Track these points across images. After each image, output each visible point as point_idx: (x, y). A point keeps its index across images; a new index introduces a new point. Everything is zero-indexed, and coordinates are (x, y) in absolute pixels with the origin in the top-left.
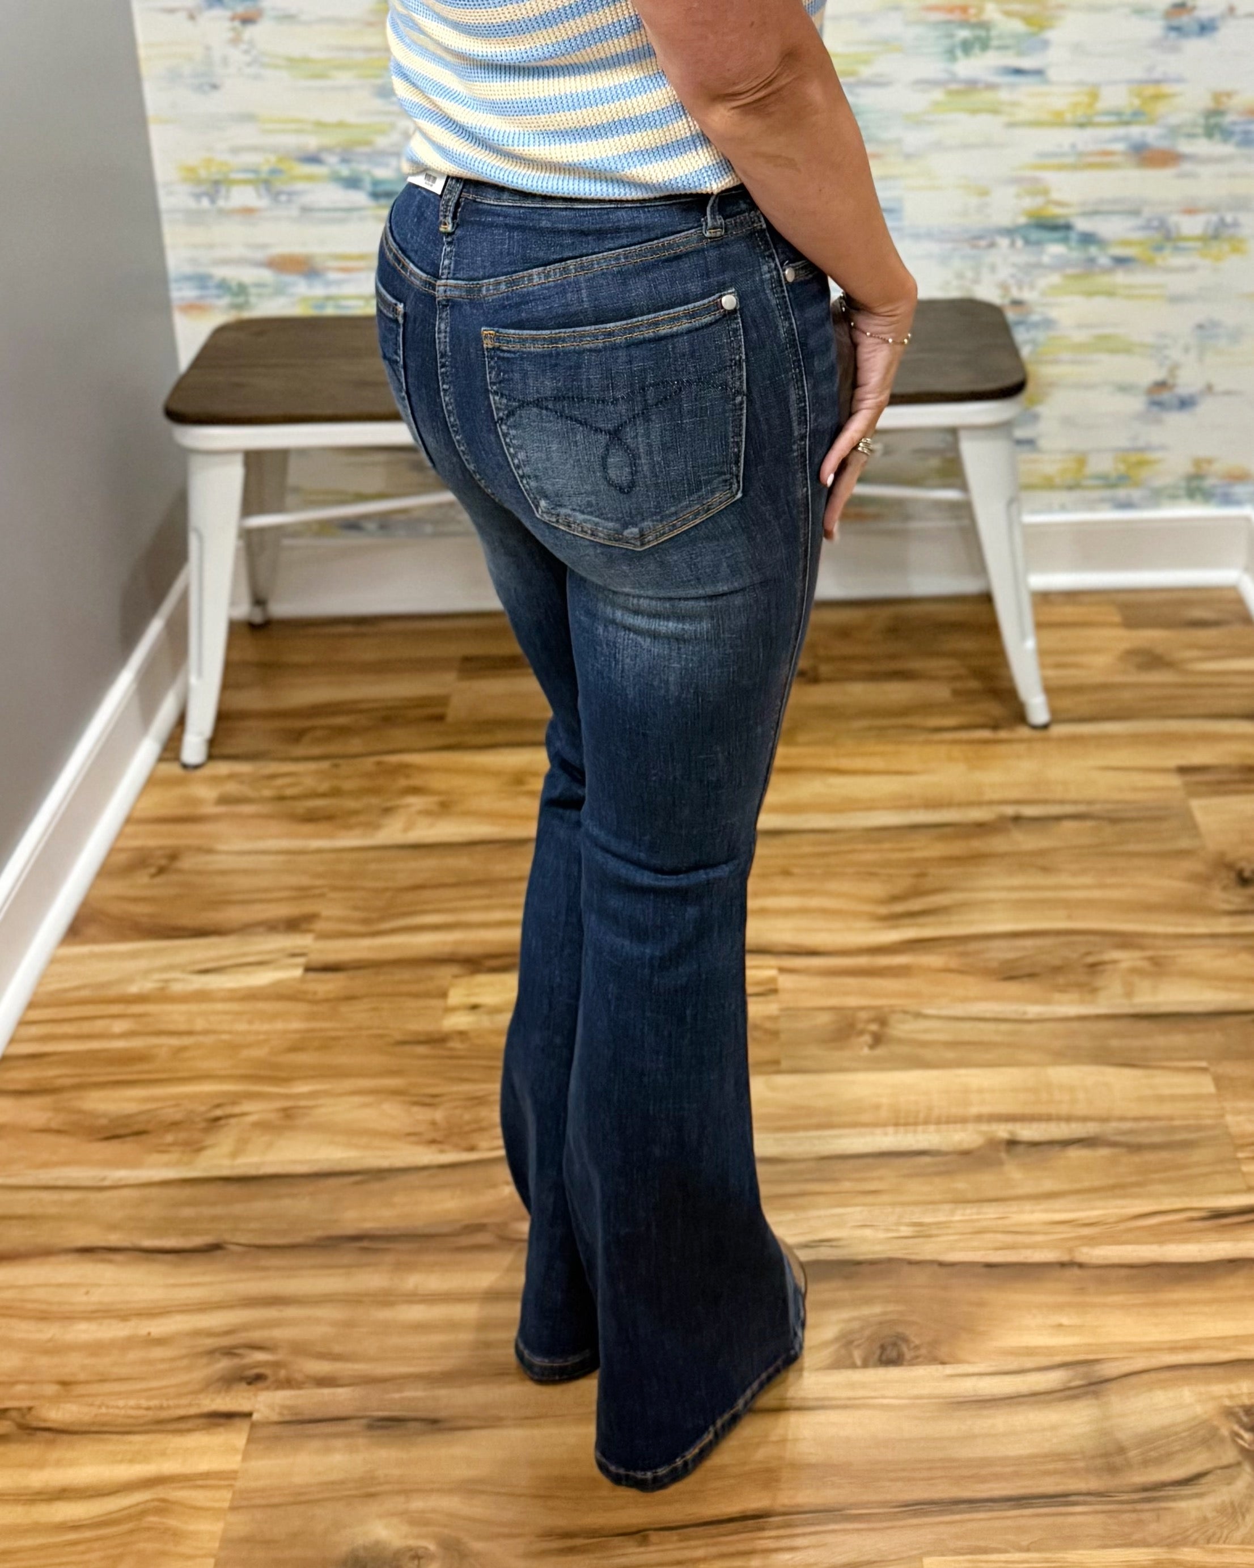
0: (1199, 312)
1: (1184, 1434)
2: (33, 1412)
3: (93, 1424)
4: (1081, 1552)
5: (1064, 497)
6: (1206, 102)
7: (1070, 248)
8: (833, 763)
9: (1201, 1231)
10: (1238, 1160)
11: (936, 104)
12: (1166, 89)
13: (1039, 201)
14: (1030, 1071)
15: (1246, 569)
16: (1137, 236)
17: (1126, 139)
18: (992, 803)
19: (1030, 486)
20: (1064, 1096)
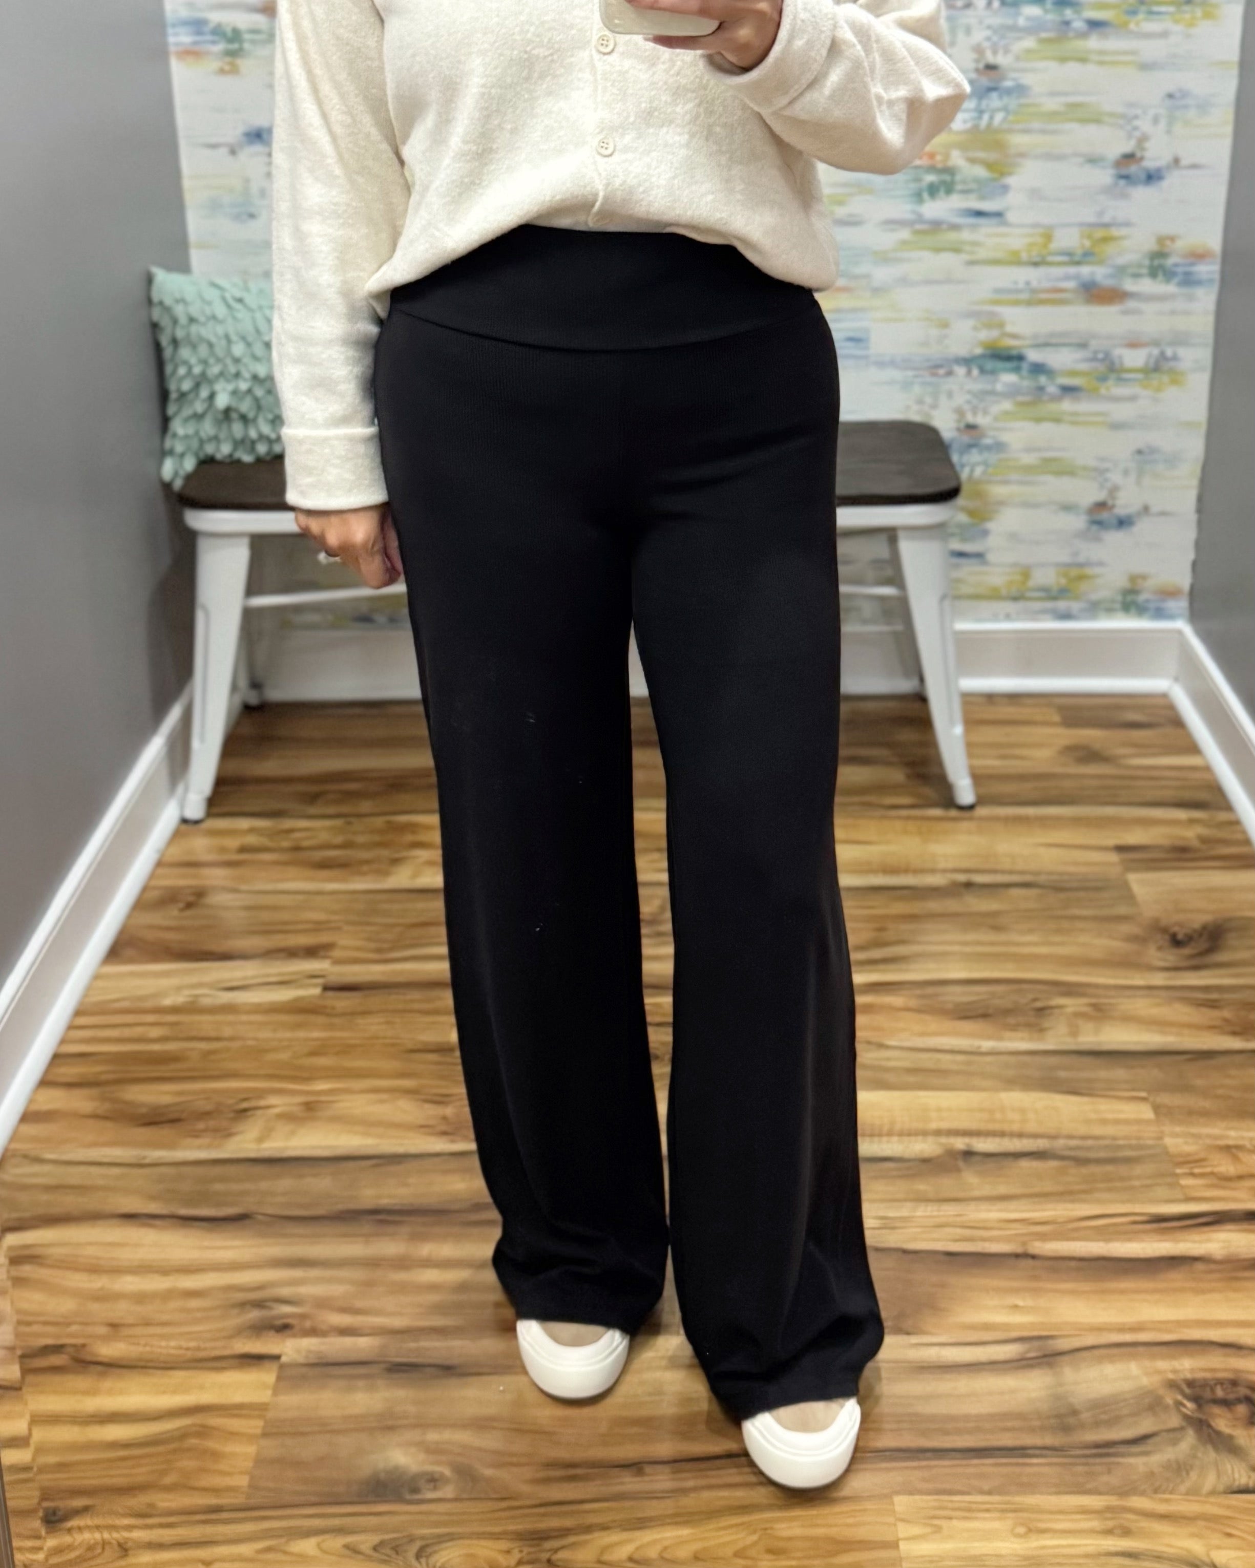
0: (1140, 438)
1: (1131, 1401)
2: (87, 1349)
3: (139, 1360)
4: (1038, 1496)
5: (1010, 607)
6: (1151, 245)
7: (1022, 378)
9: (1145, 1232)
10: (1177, 1175)
11: (904, 243)
12: (1115, 232)
13: (995, 333)
14: (984, 1095)
15: (1176, 679)
16: (1084, 366)
17: (1077, 277)
18: (944, 871)
19: (978, 597)
20: (1016, 1117)
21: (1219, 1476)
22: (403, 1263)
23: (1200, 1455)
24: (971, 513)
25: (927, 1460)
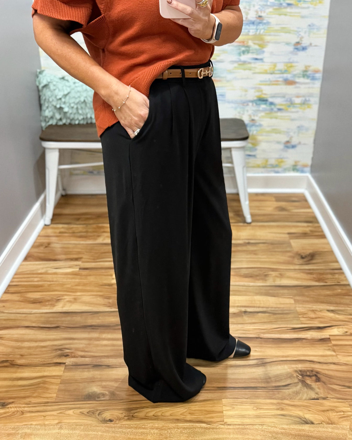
0: (298, 123)
1: (285, 375)
2: (14, 361)
3: (29, 364)
4: (260, 400)
5: (263, 170)
6: (303, 69)
7: (267, 106)
9: (290, 332)
10: (299, 317)
11: (235, 67)
12: (294, 64)
13: (260, 93)
14: (250, 297)
15: (306, 189)
16: (284, 103)
17: (282, 77)
18: (243, 239)
19: (253, 167)
20: (258, 302)
21: (307, 395)
22: (98, 339)
23: (302, 389)
24: (253, 144)
25: (231, 390)
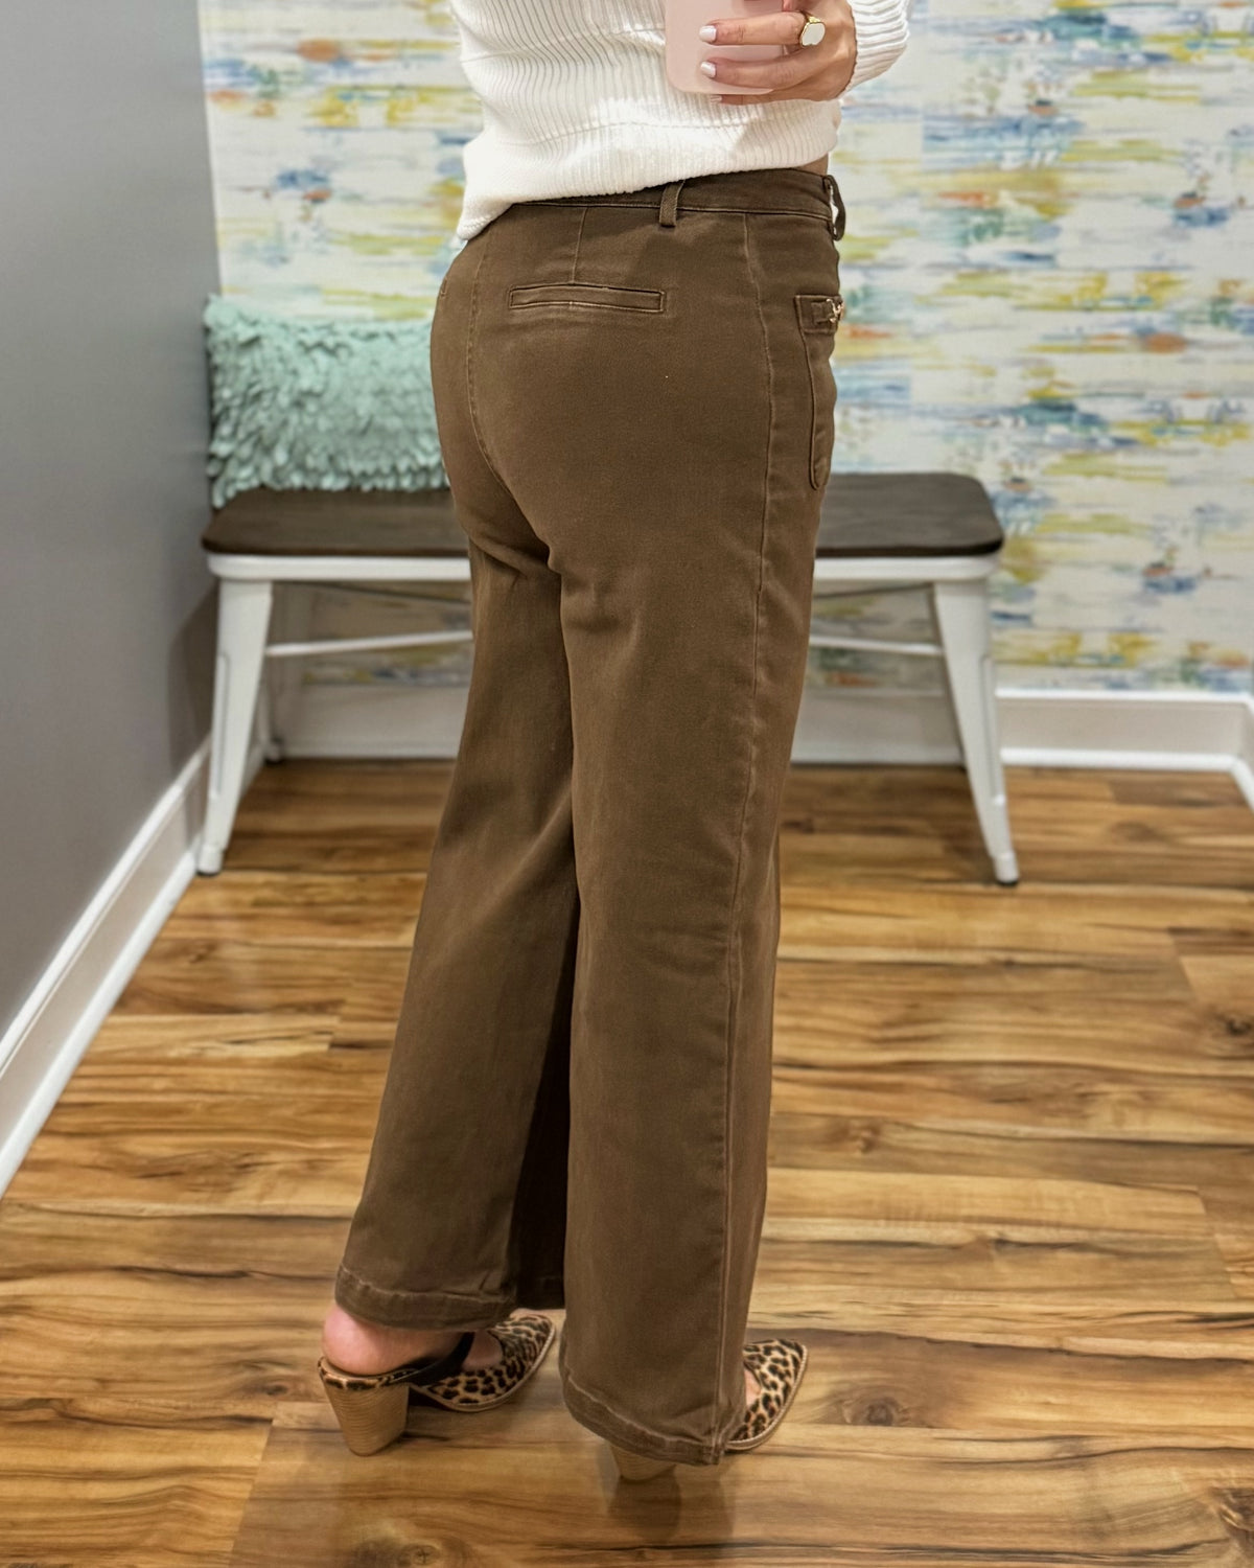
0: (1199, 496)
1: (1171, 1509)
2: (74, 1404)
3: (127, 1417)
5: (1058, 673)
6: (1214, 290)
7: (1072, 429)
8: (826, 903)
9: (1189, 1331)
10: (1227, 1273)
11: (948, 286)
12: (1174, 276)
13: (1044, 382)
14: (1020, 1182)
15: (1241, 755)
16: (1141, 418)
17: (1131, 323)
18: (984, 948)
19: (1023, 662)
20: (1053, 1206)
24: (1016, 571)
25: (947, 1559)
